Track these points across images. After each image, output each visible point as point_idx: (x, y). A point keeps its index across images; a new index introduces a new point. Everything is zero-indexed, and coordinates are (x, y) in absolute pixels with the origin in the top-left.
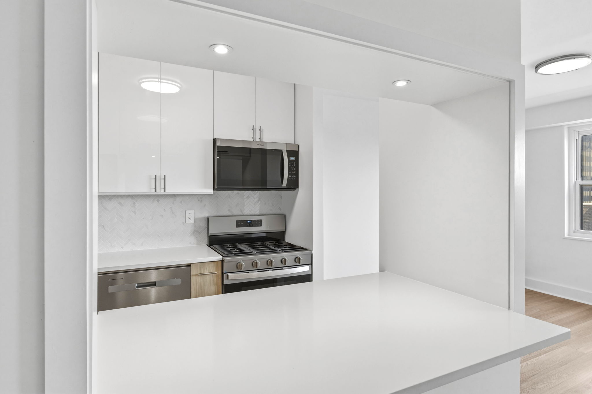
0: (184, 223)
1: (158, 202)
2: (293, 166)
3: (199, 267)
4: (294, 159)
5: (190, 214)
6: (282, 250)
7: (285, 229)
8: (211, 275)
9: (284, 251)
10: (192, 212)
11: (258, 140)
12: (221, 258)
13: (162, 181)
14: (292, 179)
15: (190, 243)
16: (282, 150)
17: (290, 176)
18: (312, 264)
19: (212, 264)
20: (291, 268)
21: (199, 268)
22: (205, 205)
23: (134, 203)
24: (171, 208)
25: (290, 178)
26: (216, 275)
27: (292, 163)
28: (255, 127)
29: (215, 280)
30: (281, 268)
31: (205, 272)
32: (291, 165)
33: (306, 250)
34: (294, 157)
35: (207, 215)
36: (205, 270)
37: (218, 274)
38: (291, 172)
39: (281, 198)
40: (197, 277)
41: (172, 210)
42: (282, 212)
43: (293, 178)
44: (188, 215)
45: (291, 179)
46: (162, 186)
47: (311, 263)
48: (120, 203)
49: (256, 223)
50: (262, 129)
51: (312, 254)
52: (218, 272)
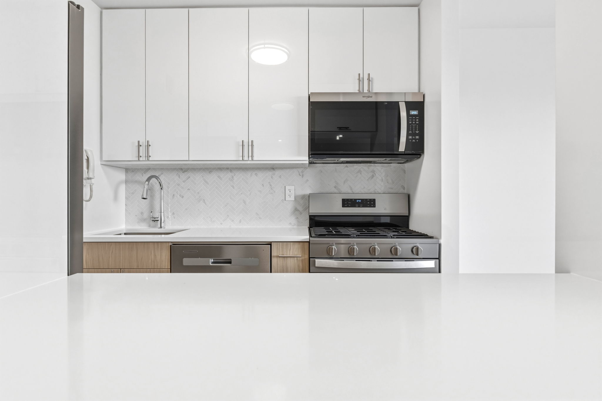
0: (283, 200)
1: (257, 176)
2: (415, 122)
3: (281, 247)
4: (418, 114)
5: (290, 190)
6: (394, 235)
7: (408, 213)
8: (296, 258)
9: (396, 236)
10: (292, 188)
11: (366, 90)
12: (307, 239)
13: (250, 147)
14: (414, 141)
15: (290, 224)
16: (399, 102)
17: (410, 137)
18: (439, 259)
19: (297, 245)
20: (405, 261)
21: (281, 249)
22: (307, 180)
23: (233, 177)
24: (269, 182)
25: (410, 139)
26: (302, 260)
27: (414, 119)
28: (361, 76)
29: (301, 265)
30: (390, 259)
31: (288, 255)
32: (412, 121)
33: (431, 237)
34: (417, 111)
35: (308, 192)
36: (288, 252)
37: (305, 259)
38: (412, 131)
39: (405, 173)
40: (279, 258)
41: (271, 185)
42: (405, 191)
43: (416, 139)
44: (287, 192)
45: (412, 140)
46: (250, 155)
47: (438, 257)
48: (219, 177)
49: (368, 203)
50: (372, 78)
51: (439, 244)
52: (305, 256)
